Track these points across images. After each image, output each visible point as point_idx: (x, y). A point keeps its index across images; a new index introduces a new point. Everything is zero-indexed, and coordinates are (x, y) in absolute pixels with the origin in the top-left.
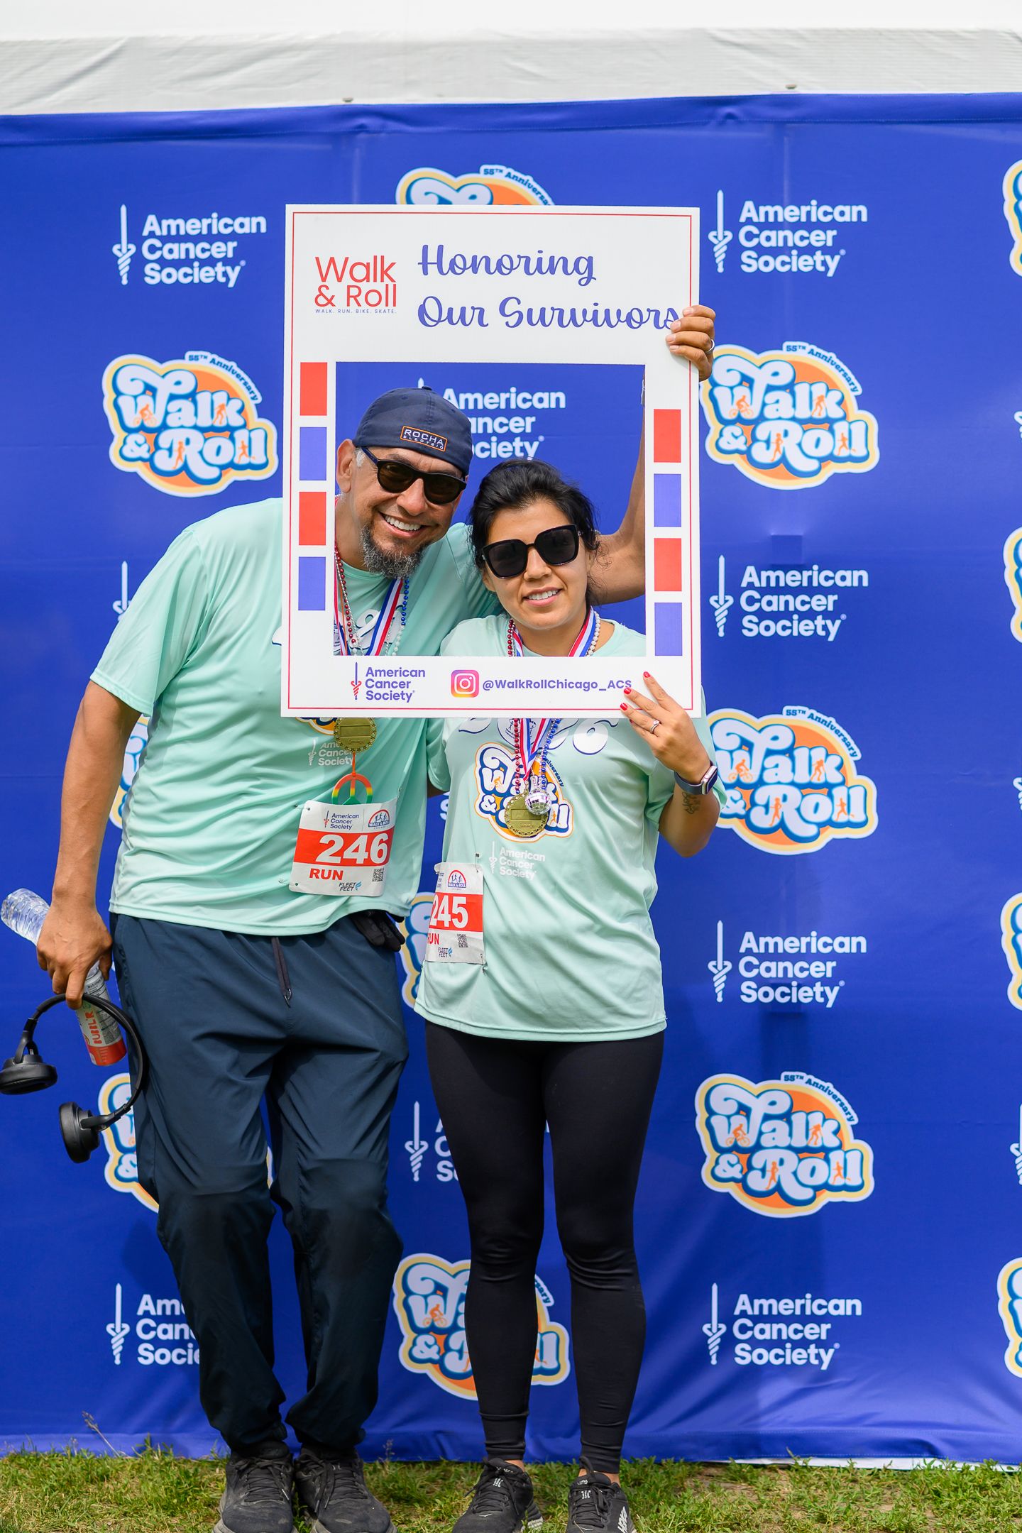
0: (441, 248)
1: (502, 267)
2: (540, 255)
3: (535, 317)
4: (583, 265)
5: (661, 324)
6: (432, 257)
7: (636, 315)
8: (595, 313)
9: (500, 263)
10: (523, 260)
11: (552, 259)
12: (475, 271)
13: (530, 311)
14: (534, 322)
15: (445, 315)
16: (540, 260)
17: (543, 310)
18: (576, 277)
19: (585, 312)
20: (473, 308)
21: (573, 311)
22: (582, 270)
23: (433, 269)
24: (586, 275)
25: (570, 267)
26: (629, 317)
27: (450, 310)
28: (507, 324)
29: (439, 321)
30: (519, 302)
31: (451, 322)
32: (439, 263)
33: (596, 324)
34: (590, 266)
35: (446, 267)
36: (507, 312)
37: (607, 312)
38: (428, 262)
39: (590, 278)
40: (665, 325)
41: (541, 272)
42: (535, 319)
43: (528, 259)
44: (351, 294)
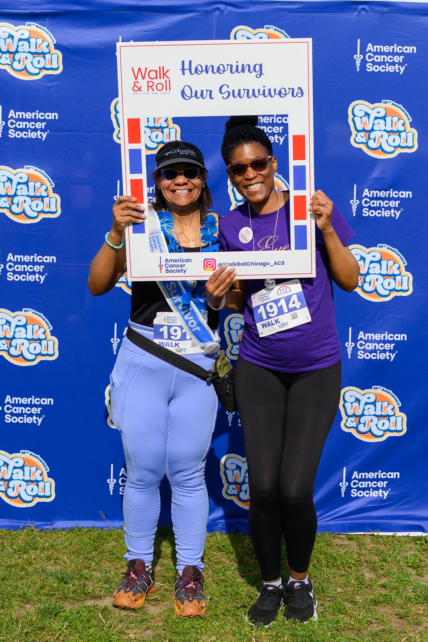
0: (190, 62)
1: (220, 70)
2: (237, 64)
3: (236, 93)
4: (258, 68)
5: (295, 95)
6: (187, 66)
7: (283, 91)
8: (264, 91)
9: (218, 68)
10: (229, 67)
11: (243, 65)
12: (207, 72)
13: (233, 91)
14: (236, 96)
15: (194, 94)
16: (237, 66)
17: (239, 90)
18: (254, 74)
19: (259, 90)
20: (207, 90)
21: (254, 90)
22: (257, 71)
23: (187, 72)
24: (259, 73)
25: (252, 69)
26: (280, 92)
27: (196, 92)
28: (223, 97)
29: (191, 97)
30: (228, 87)
31: (197, 97)
32: (190, 69)
33: (265, 96)
34: (261, 68)
35: (193, 71)
36: (223, 92)
37: (270, 90)
38: (185, 68)
39: (261, 74)
40: (297, 95)
41: (238, 72)
42: (236, 95)
43: (232, 66)
44: (149, 85)
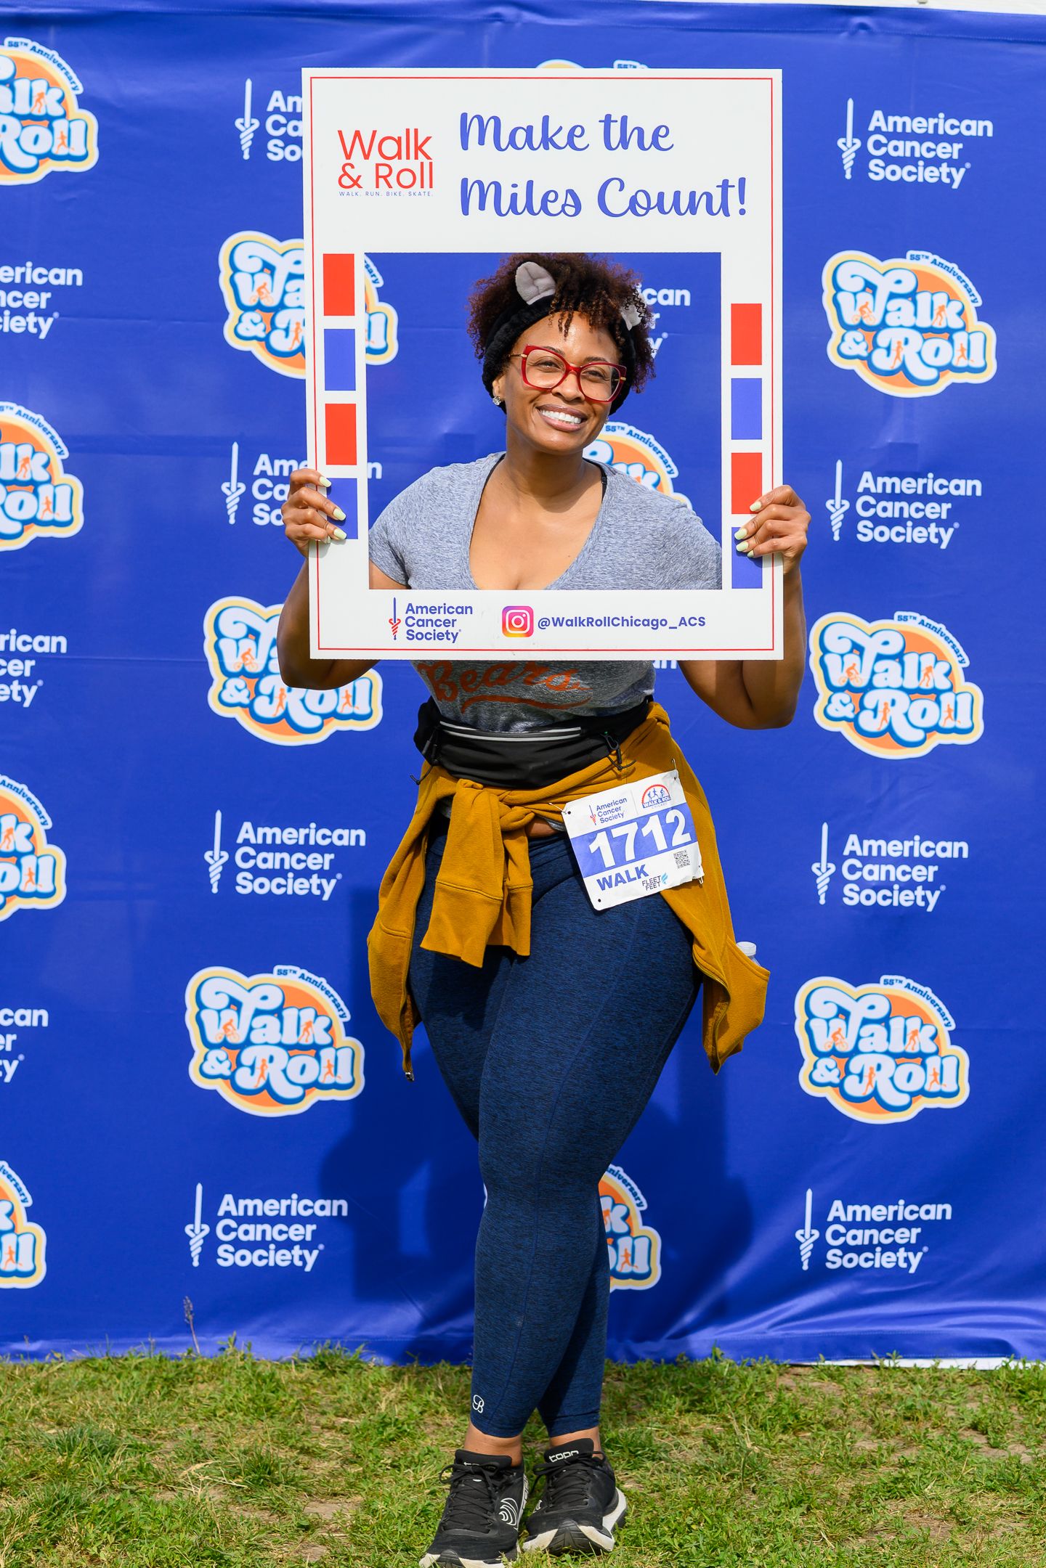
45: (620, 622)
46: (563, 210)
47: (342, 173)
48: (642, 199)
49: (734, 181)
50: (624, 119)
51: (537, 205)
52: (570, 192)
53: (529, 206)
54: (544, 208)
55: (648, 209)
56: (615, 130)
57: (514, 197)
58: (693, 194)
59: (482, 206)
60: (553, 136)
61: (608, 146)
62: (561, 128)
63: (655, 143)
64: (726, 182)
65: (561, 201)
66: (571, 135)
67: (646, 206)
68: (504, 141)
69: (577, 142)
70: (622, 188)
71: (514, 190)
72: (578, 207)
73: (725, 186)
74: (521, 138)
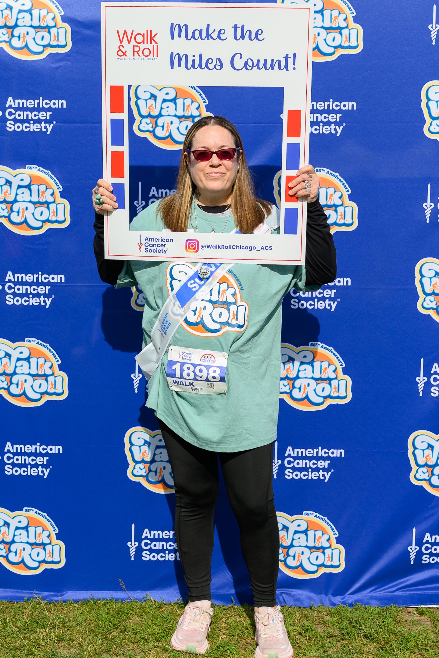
45: (236, 247)
46: (215, 67)
47: (119, 50)
48: (250, 63)
49: (291, 55)
50: (243, 26)
51: (203, 65)
52: (218, 59)
53: (200, 65)
54: (207, 66)
55: (253, 67)
56: (239, 31)
57: (194, 61)
58: (272, 61)
59: (179, 65)
60: (211, 34)
61: (236, 39)
62: (215, 30)
63: (256, 37)
64: (287, 55)
65: (214, 63)
66: (219, 33)
67: (251, 66)
68: (190, 36)
69: (222, 37)
70: (241, 58)
71: (194, 58)
72: (222, 66)
73: (287, 57)
74: (197, 34)
